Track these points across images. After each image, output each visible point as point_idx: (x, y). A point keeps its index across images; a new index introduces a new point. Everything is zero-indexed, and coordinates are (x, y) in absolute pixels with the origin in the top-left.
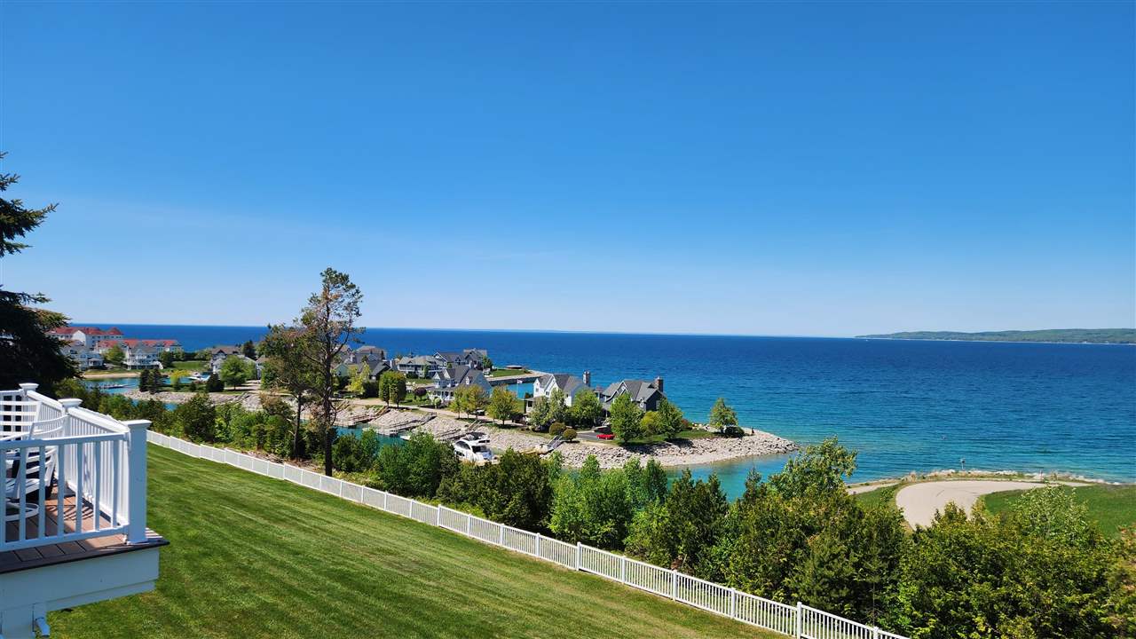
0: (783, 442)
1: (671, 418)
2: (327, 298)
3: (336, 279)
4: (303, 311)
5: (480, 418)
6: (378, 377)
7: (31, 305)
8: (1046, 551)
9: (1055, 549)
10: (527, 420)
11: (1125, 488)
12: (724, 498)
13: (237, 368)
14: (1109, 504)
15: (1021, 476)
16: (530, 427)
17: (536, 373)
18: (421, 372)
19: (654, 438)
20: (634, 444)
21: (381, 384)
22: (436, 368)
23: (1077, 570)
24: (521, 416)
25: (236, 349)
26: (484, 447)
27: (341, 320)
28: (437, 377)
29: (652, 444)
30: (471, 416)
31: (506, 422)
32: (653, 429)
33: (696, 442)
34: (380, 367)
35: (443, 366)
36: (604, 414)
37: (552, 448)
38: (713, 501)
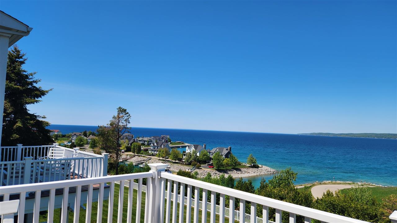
0: (272, 170)
1: (234, 161)
2: (119, 117)
3: (122, 111)
4: (110, 121)
5: (167, 159)
6: (131, 144)
7: (41, 119)
8: (359, 206)
9: (361, 206)
10: (184, 160)
11: (388, 188)
12: (253, 188)
13: (81, 140)
14: (383, 193)
15: (354, 183)
16: (185, 163)
17: (186, 144)
18: (146, 143)
19: (228, 168)
20: (221, 170)
21: (132, 147)
22: (151, 141)
23: (368, 212)
24: (181, 159)
25: (81, 134)
26: (168, 170)
27: (123, 124)
28: (152, 145)
29: (227, 170)
30: (164, 159)
31: (176, 161)
32: (228, 165)
33: (242, 169)
34: (132, 141)
35: (154, 141)
36: (211, 159)
37: (192, 171)
38: (250, 189)
